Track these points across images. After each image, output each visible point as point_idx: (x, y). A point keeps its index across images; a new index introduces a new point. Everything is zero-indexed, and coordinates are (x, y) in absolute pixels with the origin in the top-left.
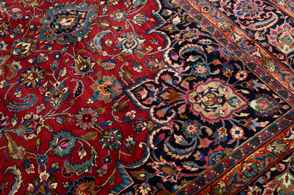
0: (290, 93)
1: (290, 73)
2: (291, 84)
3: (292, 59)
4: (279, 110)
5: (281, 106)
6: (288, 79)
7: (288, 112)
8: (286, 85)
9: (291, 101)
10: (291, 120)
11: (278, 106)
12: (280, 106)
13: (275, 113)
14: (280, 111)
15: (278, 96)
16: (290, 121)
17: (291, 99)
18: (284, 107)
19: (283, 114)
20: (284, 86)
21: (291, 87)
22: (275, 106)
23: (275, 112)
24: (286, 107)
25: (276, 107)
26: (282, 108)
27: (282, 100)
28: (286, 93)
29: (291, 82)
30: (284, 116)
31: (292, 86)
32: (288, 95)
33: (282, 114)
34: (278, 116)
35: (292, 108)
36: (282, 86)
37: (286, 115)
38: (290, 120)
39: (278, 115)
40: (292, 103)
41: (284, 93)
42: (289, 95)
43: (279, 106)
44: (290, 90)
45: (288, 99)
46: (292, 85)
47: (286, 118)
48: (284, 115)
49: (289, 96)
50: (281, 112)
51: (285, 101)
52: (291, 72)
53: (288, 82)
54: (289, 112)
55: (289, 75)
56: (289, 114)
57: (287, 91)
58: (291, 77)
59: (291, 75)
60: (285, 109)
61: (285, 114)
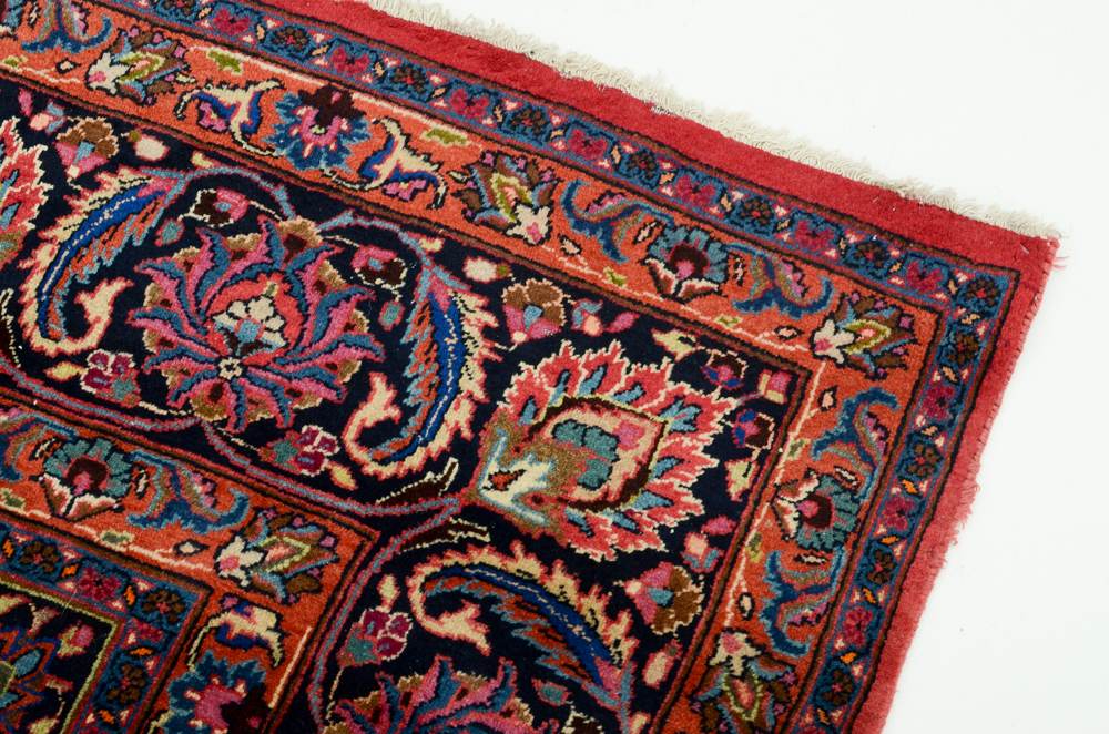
0: (68, 543)
1: (27, 415)
2: (55, 482)
3: (10, 319)
4: (43, 680)
5: (49, 646)
6: (32, 457)
7: (96, 665)
8: (30, 504)
9: (87, 592)
10: (128, 705)
11: (33, 658)
12: (43, 652)
13: (28, 709)
14: (51, 684)
15: (13, 593)
16: (124, 714)
17: (84, 575)
18: (65, 650)
19: (75, 692)
20: (20, 511)
21: (62, 497)
22: (15, 670)
23: (25, 702)
24: (72, 642)
25: (25, 670)
26: (56, 658)
27: (41, 604)
28: (49, 549)
29: (53, 464)
30: (83, 702)
31: (66, 490)
32: (62, 559)
33: (70, 696)
34: (53, 722)
35: (109, 627)
36: (14, 515)
37: (95, 691)
38: (122, 707)
39: (51, 717)
40: (98, 595)
41: (38, 559)
42: (70, 556)
43: (37, 655)
44: (62, 525)
45: (69, 585)
46: (63, 482)
47: (100, 707)
48: (80, 697)
49: (71, 563)
50: (60, 690)
51: (59, 608)
52: (31, 406)
53: (34, 478)
54: (102, 667)
55: (25, 427)
56: (104, 678)
57: (47, 535)
58: (42, 434)
59: (37, 422)
60: (76, 656)
61: (86, 687)
